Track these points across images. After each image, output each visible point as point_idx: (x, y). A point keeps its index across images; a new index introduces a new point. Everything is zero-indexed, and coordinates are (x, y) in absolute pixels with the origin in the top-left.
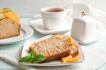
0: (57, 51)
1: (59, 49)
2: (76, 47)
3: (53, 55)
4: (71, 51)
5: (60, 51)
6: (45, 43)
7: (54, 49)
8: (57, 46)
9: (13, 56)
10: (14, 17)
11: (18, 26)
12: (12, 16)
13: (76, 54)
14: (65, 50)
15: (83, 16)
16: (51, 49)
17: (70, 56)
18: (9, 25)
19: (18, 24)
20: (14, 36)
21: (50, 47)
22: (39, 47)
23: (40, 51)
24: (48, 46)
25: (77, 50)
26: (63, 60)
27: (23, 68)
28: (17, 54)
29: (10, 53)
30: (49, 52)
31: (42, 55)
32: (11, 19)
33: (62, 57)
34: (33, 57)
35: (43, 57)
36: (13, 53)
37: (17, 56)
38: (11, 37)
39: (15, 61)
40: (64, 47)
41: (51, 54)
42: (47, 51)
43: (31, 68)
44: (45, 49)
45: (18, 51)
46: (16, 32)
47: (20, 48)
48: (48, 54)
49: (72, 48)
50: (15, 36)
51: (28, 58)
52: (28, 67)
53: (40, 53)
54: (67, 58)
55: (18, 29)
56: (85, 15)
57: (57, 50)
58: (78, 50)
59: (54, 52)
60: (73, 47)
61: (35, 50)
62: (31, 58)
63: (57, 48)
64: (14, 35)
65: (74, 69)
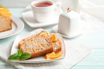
0: (42, 49)
1: (44, 46)
2: (60, 44)
3: (38, 52)
4: (55, 47)
5: (44, 49)
6: (32, 40)
7: (39, 46)
8: (41, 44)
9: (4, 51)
10: (6, 13)
11: (9, 21)
12: (3, 13)
13: (59, 50)
14: (48, 48)
15: (68, 12)
16: (37, 47)
17: (54, 53)
18: (1, 21)
19: (10, 19)
20: (6, 31)
21: (35, 45)
22: (26, 45)
23: (27, 49)
24: (34, 44)
25: (59, 47)
26: (47, 57)
27: (12, 64)
28: (8, 50)
29: (2, 49)
30: (34, 49)
31: (28, 53)
32: (2, 16)
33: (47, 54)
34: (20, 55)
35: (29, 54)
36: (4, 49)
37: (8, 51)
38: (4, 31)
39: (6, 57)
40: (48, 45)
41: (36, 52)
42: (33, 49)
43: (19, 65)
44: (31, 47)
45: (9, 46)
46: (8, 27)
47: (11, 44)
48: (33, 52)
49: (56, 45)
50: (8, 30)
51: (16, 56)
52: (16, 64)
53: (27, 51)
54: (51, 54)
55: (10, 24)
56: (70, 11)
57: (42, 47)
58: (61, 47)
59: (39, 49)
60: (57, 43)
61: (23, 48)
62: (18, 56)
63: (42, 45)
64: (6, 29)
65: (56, 64)
